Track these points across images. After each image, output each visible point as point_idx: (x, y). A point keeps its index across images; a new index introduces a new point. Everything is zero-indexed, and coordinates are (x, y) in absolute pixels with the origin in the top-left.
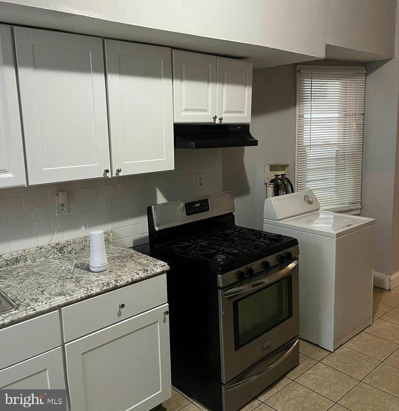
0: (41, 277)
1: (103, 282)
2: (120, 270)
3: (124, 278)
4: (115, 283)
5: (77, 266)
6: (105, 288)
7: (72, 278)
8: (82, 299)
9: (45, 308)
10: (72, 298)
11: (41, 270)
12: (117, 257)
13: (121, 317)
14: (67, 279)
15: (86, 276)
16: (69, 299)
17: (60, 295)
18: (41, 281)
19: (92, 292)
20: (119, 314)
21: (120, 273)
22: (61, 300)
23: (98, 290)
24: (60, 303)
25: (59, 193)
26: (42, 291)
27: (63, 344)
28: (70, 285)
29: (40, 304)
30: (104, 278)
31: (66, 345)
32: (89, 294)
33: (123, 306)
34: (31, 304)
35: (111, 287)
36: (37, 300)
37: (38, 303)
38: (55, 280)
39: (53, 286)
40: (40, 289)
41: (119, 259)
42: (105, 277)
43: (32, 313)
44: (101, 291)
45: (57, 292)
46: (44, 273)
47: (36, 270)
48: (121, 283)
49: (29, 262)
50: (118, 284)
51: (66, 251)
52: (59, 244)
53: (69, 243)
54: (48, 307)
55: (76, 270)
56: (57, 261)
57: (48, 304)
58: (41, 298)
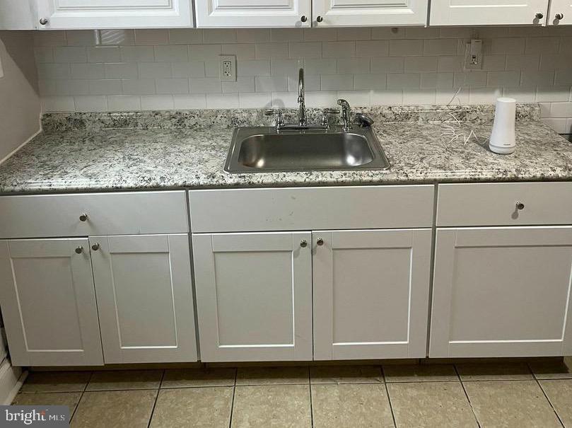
0: (427, 142)
1: (500, 167)
2: (530, 159)
3: (531, 170)
4: (515, 173)
5: (474, 140)
6: (500, 176)
7: (462, 152)
8: (465, 181)
9: (418, 178)
10: (454, 175)
11: (431, 135)
12: (534, 141)
13: (516, 220)
14: (456, 152)
15: (481, 155)
16: (449, 175)
17: (440, 168)
18: (425, 146)
19: (481, 176)
20: (515, 216)
21: (527, 162)
22: (440, 174)
23: (489, 176)
24: (437, 178)
25: (473, 41)
26: (422, 159)
27: (434, 228)
28: (457, 160)
29: (415, 171)
30: (503, 164)
31: (437, 229)
32: (477, 177)
33: (521, 206)
34: (406, 169)
35: (509, 176)
36: (412, 166)
37: (412, 170)
38: (440, 150)
39: (437, 155)
40: (421, 156)
41: (535, 144)
42: (505, 162)
43: (403, 178)
44: (493, 178)
45: (438, 163)
46: (433, 139)
47: (425, 133)
48: (524, 176)
49: (420, 122)
50: (520, 176)
51: (468, 119)
52: (461, 108)
53: (474, 109)
54: (422, 178)
55: (472, 144)
56: (453, 129)
57: (423, 174)
58: (418, 165)
